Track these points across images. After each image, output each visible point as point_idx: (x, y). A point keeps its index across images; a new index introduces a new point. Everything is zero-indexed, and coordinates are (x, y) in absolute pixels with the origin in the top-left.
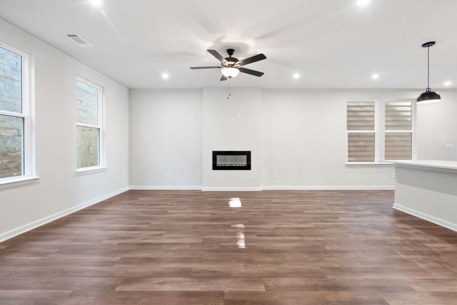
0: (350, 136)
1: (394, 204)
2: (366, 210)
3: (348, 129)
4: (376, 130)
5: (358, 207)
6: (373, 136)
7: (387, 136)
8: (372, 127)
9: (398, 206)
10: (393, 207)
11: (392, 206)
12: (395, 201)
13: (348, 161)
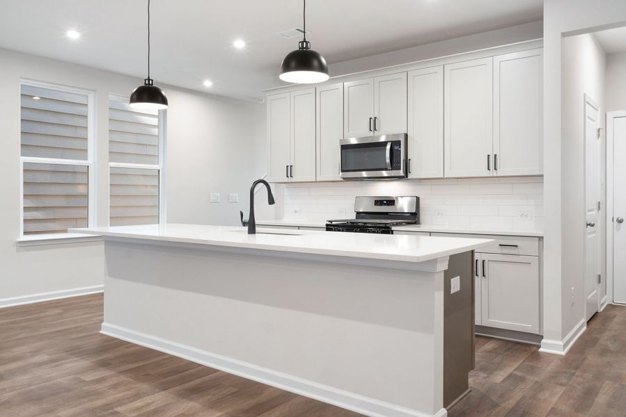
0: (28, 169)
1: (103, 324)
2: (36, 352)
3: (23, 155)
4: (91, 160)
5: (18, 351)
6: (85, 172)
7: (115, 173)
8: (83, 152)
9: (110, 329)
10: (101, 332)
11: (100, 328)
12: (105, 317)
13: (25, 233)
